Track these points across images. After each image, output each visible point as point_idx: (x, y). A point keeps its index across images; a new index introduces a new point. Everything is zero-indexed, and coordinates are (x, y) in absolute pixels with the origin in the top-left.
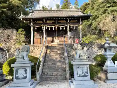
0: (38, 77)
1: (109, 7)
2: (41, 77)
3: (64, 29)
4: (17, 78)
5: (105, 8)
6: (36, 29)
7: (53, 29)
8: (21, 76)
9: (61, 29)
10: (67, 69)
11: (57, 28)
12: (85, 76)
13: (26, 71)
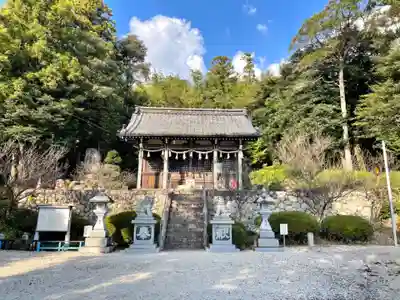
0: (161, 243)
1: (317, 103)
2: (165, 243)
3: (207, 158)
4: (138, 238)
5: (308, 105)
6: (149, 155)
7: (184, 157)
8: (143, 236)
9: (200, 158)
10: (205, 232)
11: (191, 155)
12: (225, 239)
13: (149, 229)
